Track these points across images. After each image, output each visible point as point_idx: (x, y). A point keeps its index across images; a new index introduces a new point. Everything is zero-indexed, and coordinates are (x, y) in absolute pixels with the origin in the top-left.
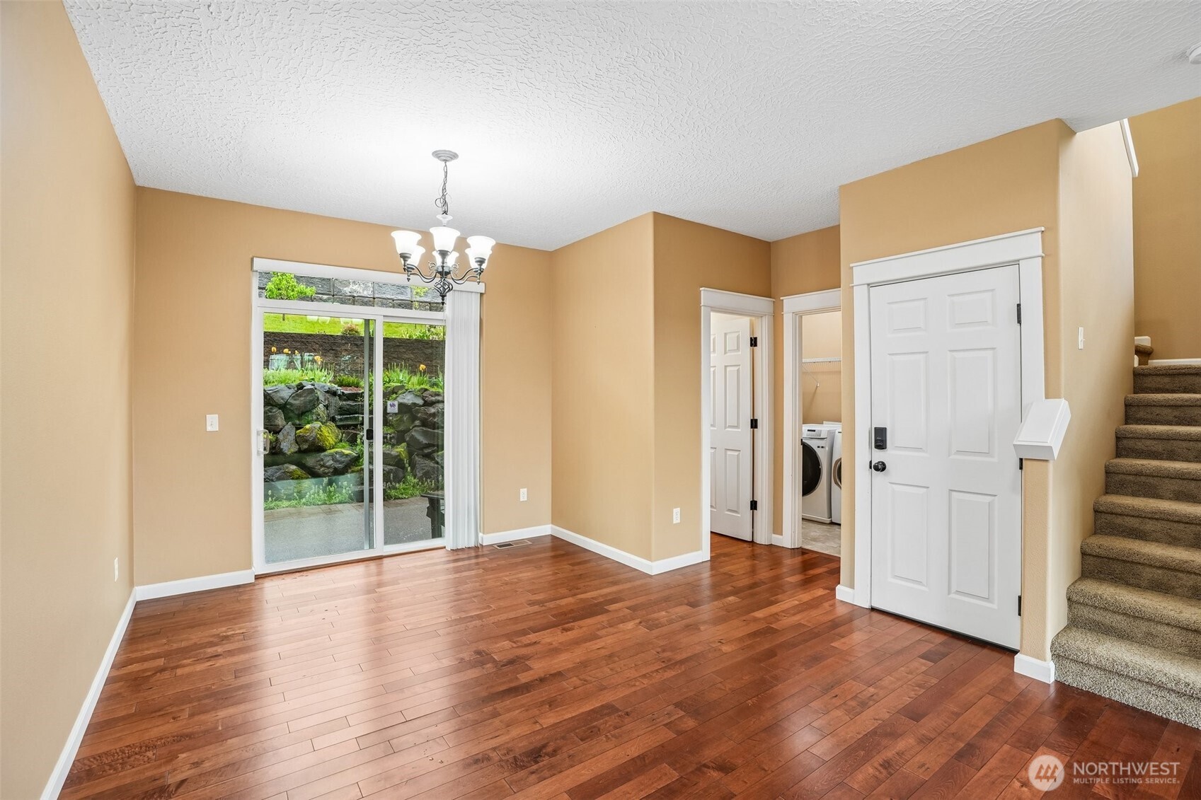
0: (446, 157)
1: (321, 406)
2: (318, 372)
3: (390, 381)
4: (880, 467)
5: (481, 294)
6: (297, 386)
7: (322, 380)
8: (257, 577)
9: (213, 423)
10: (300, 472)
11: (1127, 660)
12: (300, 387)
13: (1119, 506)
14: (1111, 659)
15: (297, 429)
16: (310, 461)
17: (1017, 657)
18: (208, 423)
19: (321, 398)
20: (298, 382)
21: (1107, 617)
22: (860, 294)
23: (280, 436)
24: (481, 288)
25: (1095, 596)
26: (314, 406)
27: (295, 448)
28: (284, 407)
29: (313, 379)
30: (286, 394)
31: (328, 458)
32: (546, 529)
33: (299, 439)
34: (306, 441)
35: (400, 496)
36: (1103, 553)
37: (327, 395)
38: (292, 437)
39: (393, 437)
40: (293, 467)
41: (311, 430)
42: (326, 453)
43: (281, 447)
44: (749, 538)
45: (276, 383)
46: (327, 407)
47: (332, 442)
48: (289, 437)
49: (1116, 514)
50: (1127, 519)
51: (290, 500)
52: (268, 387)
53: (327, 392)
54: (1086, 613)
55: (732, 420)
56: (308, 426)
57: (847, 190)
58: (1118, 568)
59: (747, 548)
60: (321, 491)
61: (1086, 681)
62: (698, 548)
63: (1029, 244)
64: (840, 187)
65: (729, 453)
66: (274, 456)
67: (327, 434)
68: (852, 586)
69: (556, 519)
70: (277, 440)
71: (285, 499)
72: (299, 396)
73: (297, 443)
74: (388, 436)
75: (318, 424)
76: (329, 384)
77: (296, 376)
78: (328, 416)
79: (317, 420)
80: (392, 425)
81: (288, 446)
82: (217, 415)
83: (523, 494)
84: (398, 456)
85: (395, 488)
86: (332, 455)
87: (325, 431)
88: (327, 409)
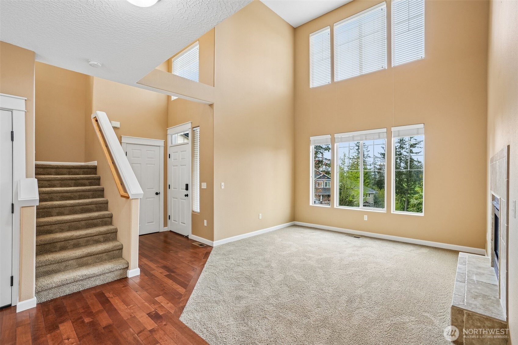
11: (66, 278)
13: (42, 222)
14: (61, 281)
21: (51, 267)
25: (46, 260)
36: (42, 243)
49: (41, 226)
50: (45, 227)
58: (48, 247)
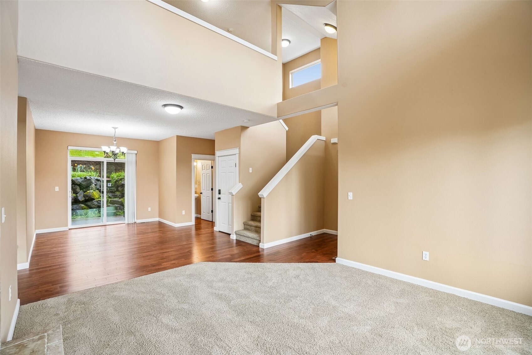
0: (115, 128)
1: (93, 185)
2: (93, 173)
3: (120, 176)
4: (219, 198)
5: (136, 154)
6: (84, 178)
7: (94, 175)
8: (69, 229)
9: (57, 189)
10: (85, 207)
12: (86, 178)
15: (84, 193)
16: (89, 203)
17: (231, 235)
18: (56, 189)
19: (93, 182)
20: (85, 176)
22: (217, 158)
23: (78, 195)
24: (136, 152)
26: (91, 185)
27: (83, 199)
28: (80, 185)
29: (91, 175)
30: (80, 181)
31: (96, 202)
32: (157, 219)
33: (84, 196)
34: (87, 196)
35: (121, 214)
37: (96, 181)
38: (82, 195)
39: (120, 195)
40: (83, 205)
41: (90, 193)
42: (95, 200)
43: (79, 198)
44: (211, 220)
45: (76, 177)
46: (96, 185)
47: (97, 197)
48: (81, 195)
51: (81, 216)
52: (73, 178)
53: (96, 180)
54: (248, 227)
55: (208, 189)
56: (88, 191)
57: (216, 133)
59: (211, 223)
60: (93, 213)
61: (242, 239)
62: (191, 221)
63: (236, 151)
64: (215, 133)
65: (208, 197)
66: (75, 201)
67: (95, 194)
68: (216, 227)
69: (160, 216)
70: (77, 196)
71: (80, 216)
72: (85, 181)
73: (84, 197)
74: (118, 195)
75: (92, 191)
76: (97, 177)
77: (84, 174)
78: (96, 188)
79: (92, 189)
80: (120, 191)
81: (81, 198)
82: (58, 187)
83: (149, 209)
84: (121, 201)
85: (119, 212)
86: (97, 201)
87: (95, 193)
88: (96, 186)
